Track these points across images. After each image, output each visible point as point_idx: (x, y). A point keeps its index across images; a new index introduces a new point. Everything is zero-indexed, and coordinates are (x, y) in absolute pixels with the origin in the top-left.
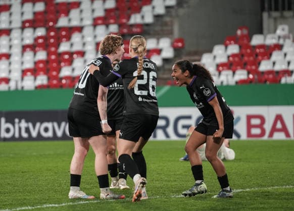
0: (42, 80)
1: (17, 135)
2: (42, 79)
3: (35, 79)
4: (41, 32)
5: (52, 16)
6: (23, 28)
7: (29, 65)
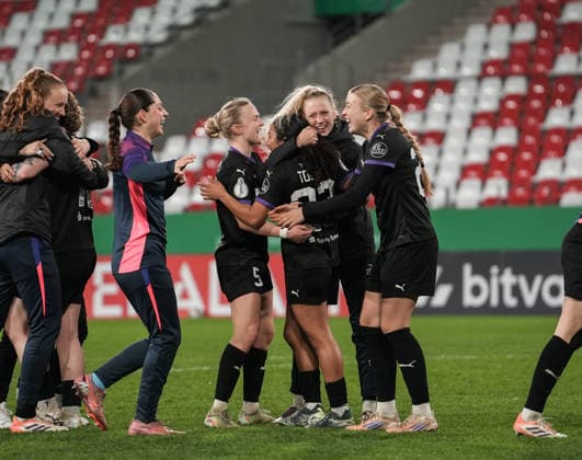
0: (499, 188)
1: (494, 302)
2: (497, 187)
3: (483, 185)
4: (517, 85)
5: (543, 51)
6: (481, 77)
7: (478, 156)
